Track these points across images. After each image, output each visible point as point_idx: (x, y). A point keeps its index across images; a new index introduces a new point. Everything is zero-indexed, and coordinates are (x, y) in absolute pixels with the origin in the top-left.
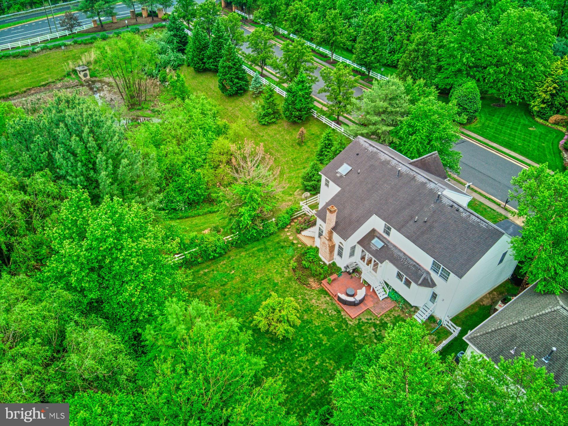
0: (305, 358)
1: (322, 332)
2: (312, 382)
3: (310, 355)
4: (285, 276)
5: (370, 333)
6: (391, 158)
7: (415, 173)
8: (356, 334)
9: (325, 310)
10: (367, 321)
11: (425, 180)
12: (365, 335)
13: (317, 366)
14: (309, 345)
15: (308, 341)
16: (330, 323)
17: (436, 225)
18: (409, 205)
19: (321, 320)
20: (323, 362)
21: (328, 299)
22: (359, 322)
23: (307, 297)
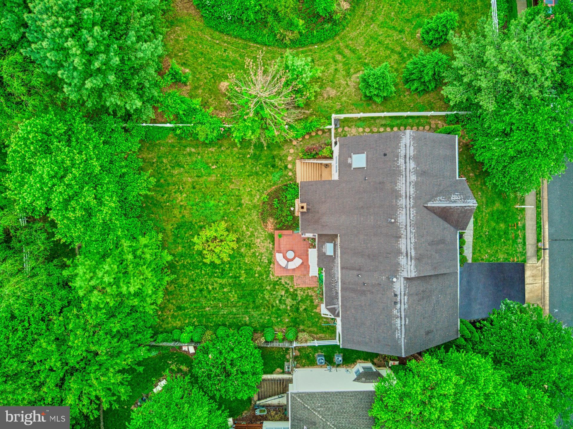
0: (219, 281)
1: (246, 270)
2: (213, 301)
3: (224, 281)
4: (254, 201)
5: (279, 294)
7: (405, 233)
8: (268, 288)
9: (262, 254)
10: (284, 284)
11: (404, 250)
12: (274, 293)
13: (223, 292)
14: (229, 273)
15: (231, 270)
16: (257, 267)
17: (369, 296)
19: (252, 260)
20: (230, 292)
21: (271, 246)
22: (278, 281)
23: (256, 234)
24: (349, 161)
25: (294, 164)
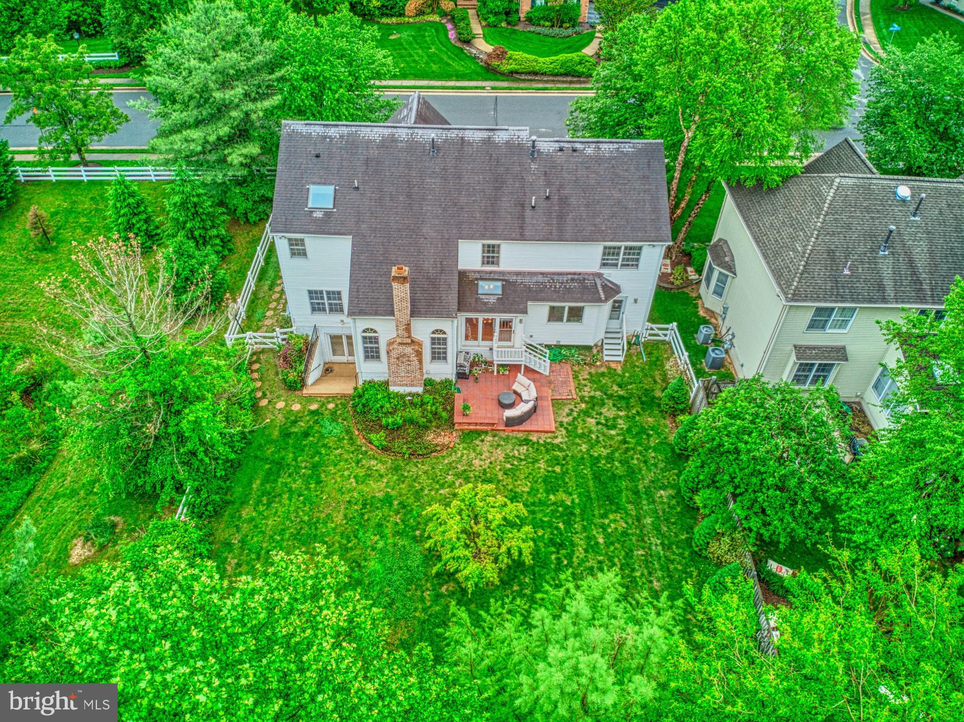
0: (580, 553)
1: (548, 492)
2: (633, 570)
3: (580, 542)
4: (382, 471)
5: (594, 429)
6: (390, 130)
7: (456, 132)
8: (584, 448)
9: (507, 457)
10: (571, 418)
11: (484, 135)
12: (594, 436)
13: (607, 545)
14: (557, 528)
15: (550, 525)
16: (539, 468)
17: (566, 192)
18: (497, 189)
19: (522, 476)
20: (604, 530)
21: (489, 438)
22: (566, 429)
23: (461, 468)
24: (318, 215)
25: (311, 398)
